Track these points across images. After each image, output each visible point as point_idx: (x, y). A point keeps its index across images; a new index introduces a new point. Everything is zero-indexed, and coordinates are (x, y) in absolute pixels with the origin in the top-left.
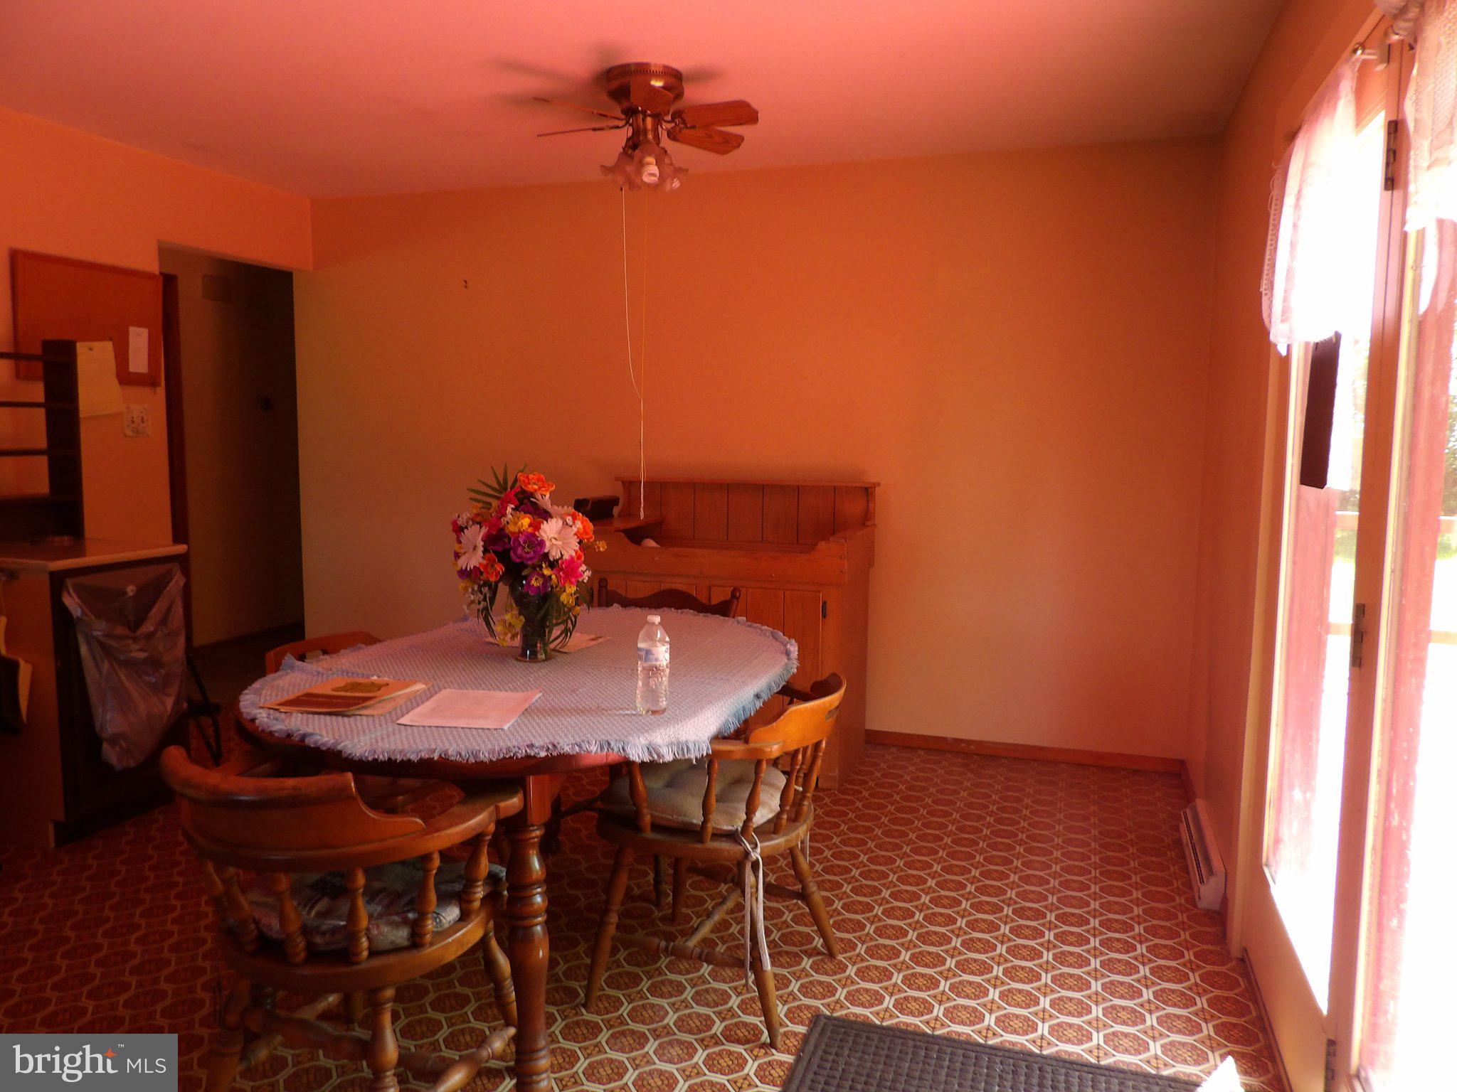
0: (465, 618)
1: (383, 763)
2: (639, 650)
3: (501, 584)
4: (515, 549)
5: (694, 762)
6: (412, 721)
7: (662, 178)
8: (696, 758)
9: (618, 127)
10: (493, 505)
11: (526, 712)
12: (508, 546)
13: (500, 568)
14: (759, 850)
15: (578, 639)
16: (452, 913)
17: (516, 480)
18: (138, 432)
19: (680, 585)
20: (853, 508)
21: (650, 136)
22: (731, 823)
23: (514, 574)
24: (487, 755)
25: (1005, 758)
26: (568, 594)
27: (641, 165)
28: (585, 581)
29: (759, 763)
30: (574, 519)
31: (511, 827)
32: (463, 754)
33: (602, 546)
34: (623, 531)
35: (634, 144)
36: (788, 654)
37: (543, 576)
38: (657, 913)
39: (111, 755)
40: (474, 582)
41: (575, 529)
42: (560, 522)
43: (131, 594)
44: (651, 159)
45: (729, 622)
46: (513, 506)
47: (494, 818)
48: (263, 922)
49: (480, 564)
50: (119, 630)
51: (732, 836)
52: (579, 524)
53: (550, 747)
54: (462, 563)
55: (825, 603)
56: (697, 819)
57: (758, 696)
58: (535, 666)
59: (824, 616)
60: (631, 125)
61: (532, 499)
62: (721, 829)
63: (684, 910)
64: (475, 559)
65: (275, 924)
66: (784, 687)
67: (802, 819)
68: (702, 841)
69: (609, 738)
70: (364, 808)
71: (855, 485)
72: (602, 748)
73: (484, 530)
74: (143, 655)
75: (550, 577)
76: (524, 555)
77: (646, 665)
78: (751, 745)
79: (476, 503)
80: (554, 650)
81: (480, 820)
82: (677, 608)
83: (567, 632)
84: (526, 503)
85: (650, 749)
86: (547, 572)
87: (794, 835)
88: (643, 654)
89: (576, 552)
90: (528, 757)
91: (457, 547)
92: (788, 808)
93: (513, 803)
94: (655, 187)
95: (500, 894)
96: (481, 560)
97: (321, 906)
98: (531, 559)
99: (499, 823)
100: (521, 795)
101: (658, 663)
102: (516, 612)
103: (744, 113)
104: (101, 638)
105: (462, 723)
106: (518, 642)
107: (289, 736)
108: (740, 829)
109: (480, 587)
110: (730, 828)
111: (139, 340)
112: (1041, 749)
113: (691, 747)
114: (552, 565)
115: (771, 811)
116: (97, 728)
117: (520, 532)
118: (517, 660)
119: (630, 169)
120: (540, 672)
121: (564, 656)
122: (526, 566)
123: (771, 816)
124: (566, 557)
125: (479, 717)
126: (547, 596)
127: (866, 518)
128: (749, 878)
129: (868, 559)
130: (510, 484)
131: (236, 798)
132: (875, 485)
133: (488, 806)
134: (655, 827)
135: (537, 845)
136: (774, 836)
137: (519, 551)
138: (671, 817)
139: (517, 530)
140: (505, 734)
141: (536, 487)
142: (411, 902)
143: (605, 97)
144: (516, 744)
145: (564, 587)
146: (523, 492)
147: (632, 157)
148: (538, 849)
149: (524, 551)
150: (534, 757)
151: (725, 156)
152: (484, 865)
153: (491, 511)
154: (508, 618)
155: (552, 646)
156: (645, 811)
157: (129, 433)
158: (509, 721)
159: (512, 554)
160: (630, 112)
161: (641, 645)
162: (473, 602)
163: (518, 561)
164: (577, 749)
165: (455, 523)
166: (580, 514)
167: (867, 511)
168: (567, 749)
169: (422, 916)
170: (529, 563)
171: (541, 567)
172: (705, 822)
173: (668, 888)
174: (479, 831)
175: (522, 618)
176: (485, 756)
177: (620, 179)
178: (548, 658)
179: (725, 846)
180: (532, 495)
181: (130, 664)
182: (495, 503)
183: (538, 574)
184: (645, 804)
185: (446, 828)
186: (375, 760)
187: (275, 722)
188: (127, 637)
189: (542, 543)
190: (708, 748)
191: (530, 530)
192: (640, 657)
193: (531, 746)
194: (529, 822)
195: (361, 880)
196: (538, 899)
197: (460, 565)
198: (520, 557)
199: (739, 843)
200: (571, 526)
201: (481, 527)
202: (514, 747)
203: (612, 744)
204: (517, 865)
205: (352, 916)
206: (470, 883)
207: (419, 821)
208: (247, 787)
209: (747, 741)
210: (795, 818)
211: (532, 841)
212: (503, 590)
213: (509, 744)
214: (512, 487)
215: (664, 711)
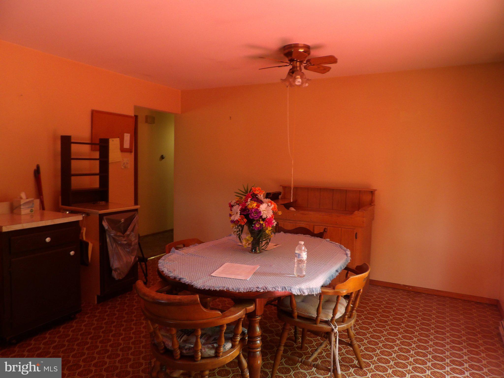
0: (230, 235)
1: (207, 290)
2: (296, 253)
3: (245, 226)
4: (251, 214)
5: (315, 295)
6: (216, 275)
7: (302, 83)
8: (316, 294)
9: (287, 66)
10: (243, 198)
11: (255, 274)
12: (248, 213)
13: (245, 220)
14: (337, 329)
15: (271, 245)
16: (229, 345)
17: (251, 189)
18: (125, 167)
19: (303, 225)
20: (366, 198)
21: (298, 69)
22: (326, 318)
23: (250, 222)
24: (243, 290)
25: (424, 293)
26: (269, 230)
27: (295, 79)
28: (275, 226)
29: (338, 297)
30: (271, 204)
31: (250, 316)
32: (234, 289)
33: (280, 213)
34: (283, 204)
35: (292, 72)
36: (347, 254)
37: (260, 224)
38: (295, 345)
39: (115, 275)
40: (236, 225)
41: (271, 207)
42: (266, 205)
43: (122, 222)
44: (299, 77)
45: (323, 241)
46: (250, 199)
47: (245, 313)
48: (166, 343)
49: (239, 219)
50: (119, 234)
51: (327, 322)
52: (273, 206)
53: (265, 288)
54: (232, 218)
55: (356, 233)
56: (315, 315)
57: (337, 271)
58: (256, 255)
59: (356, 238)
60: (292, 65)
61: (257, 197)
62: (323, 320)
63: (306, 345)
64: (237, 217)
65: (170, 344)
66: (346, 267)
67: (353, 317)
68: (316, 324)
69: (285, 286)
70: (202, 307)
71: (368, 190)
72: (283, 289)
73: (240, 207)
74: (125, 242)
75: (263, 224)
76: (254, 216)
77: (298, 259)
78: (336, 290)
79: (237, 197)
80: (263, 249)
81: (240, 313)
82: (304, 234)
83: (267, 243)
84: (255, 198)
85: (300, 290)
86: (262, 222)
87: (350, 323)
88: (297, 255)
89: (272, 215)
90: (257, 291)
91: (230, 212)
92: (348, 313)
93: (251, 308)
94: (299, 86)
95: (245, 339)
96: (239, 218)
97: (184, 338)
98: (256, 218)
99: (246, 314)
100: (254, 305)
101: (303, 259)
102: (250, 236)
103: (332, 60)
104: (113, 236)
105: (233, 277)
106: (250, 246)
107: (175, 278)
108: (330, 320)
109: (238, 226)
110: (326, 319)
111: (127, 137)
112: (438, 291)
113: (314, 290)
114: (264, 220)
115: (341, 313)
116: (111, 266)
117: (253, 208)
118: (250, 252)
119: (291, 80)
120: (257, 257)
121: (265, 251)
122: (255, 220)
123: (341, 315)
124: (268, 217)
125: (238, 275)
126: (261, 230)
127: (371, 203)
128: (333, 339)
129: (372, 218)
130: (249, 191)
131: (160, 301)
132: (375, 190)
133: (243, 309)
134: (299, 317)
135: (259, 323)
136: (342, 323)
137: (252, 215)
138: (304, 314)
139: (252, 207)
140: (248, 282)
141: (258, 192)
142: (215, 339)
143: (282, 55)
144: (252, 286)
145: (267, 228)
146: (254, 194)
147: (292, 76)
148: (259, 324)
149: (254, 215)
150: (259, 292)
151: (324, 74)
152: (241, 329)
153: (242, 200)
154: (247, 238)
155: (262, 248)
156: (295, 311)
157: (123, 168)
158: (249, 277)
159: (250, 216)
160: (291, 60)
161: (297, 252)
162: (235, 231)
163: (252, 218)
164: (274, 289)
165: (230, 204)
166: (273, 202)
167: (372, 199)
168: (271, 289)
169: (219, 346)
170: (256, 219)
171: (260, 221)
172: (317, 317)
173: (299, 336)
174: (240, 317)
175: (252, 238)
176: (242, 290)
177: (287, 84)
178: (260, 252)
179: (325, 326)
180: (256, 195)
181: (122, 245)
182: (244, 197)
183: (259, 223)
184: (295, 309)
185: (229, 316)
186: (204, 289)
187: (170, 273)
188: (121, 236)
189: (260, 212)
190: (320, 291)
191: (256, 207)
192: (296, 256)
193: (258, 288)
194: (256, 315)
195: (200, 332)
196: (258, 342)
197: (231, 219)
198: (253, 217)
199: (330, 325)
200: (270, 206)
201: (239, 206)
202: (252, 288)
203: (286, 288)
204: (251, 329)
205: (196, 344)
206: (235, 335)
207: (220, 312)
208: (164, 298)
209: (334, 289)
210: (350, 317)
211: (257, 321)
212: (246, 228)
213: (250, 287)
214: (250, 192)
215: (304, 276)
